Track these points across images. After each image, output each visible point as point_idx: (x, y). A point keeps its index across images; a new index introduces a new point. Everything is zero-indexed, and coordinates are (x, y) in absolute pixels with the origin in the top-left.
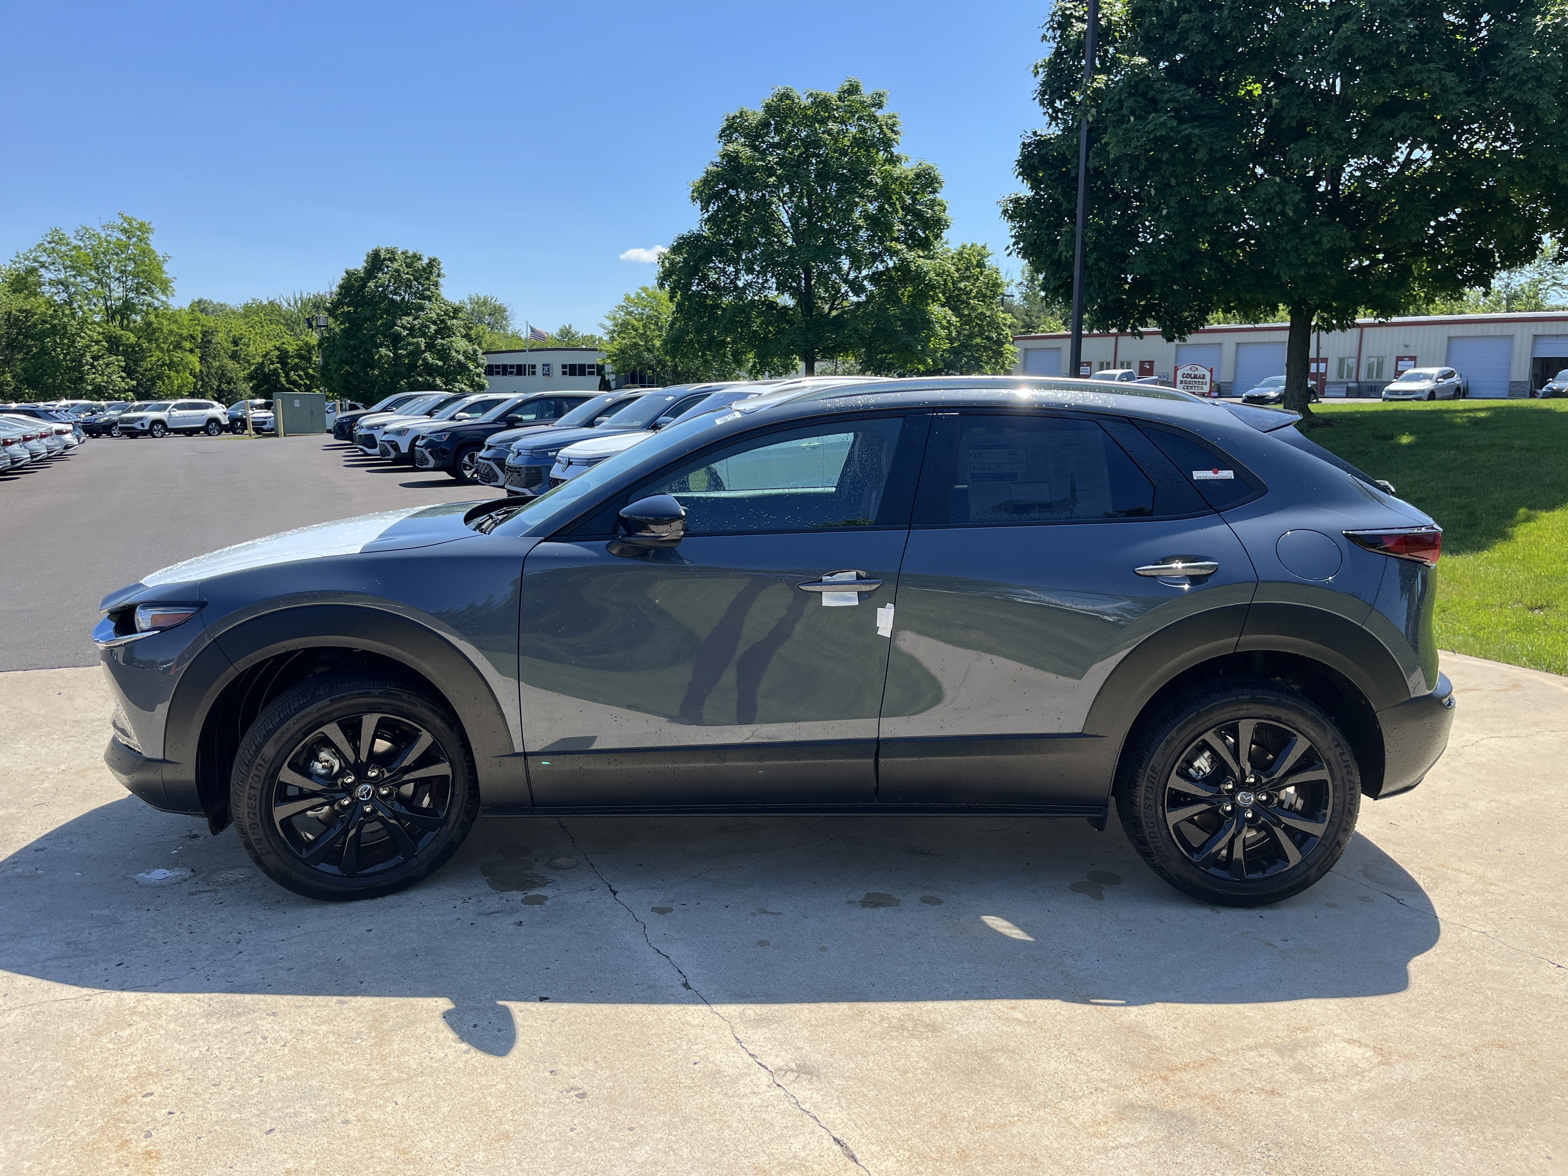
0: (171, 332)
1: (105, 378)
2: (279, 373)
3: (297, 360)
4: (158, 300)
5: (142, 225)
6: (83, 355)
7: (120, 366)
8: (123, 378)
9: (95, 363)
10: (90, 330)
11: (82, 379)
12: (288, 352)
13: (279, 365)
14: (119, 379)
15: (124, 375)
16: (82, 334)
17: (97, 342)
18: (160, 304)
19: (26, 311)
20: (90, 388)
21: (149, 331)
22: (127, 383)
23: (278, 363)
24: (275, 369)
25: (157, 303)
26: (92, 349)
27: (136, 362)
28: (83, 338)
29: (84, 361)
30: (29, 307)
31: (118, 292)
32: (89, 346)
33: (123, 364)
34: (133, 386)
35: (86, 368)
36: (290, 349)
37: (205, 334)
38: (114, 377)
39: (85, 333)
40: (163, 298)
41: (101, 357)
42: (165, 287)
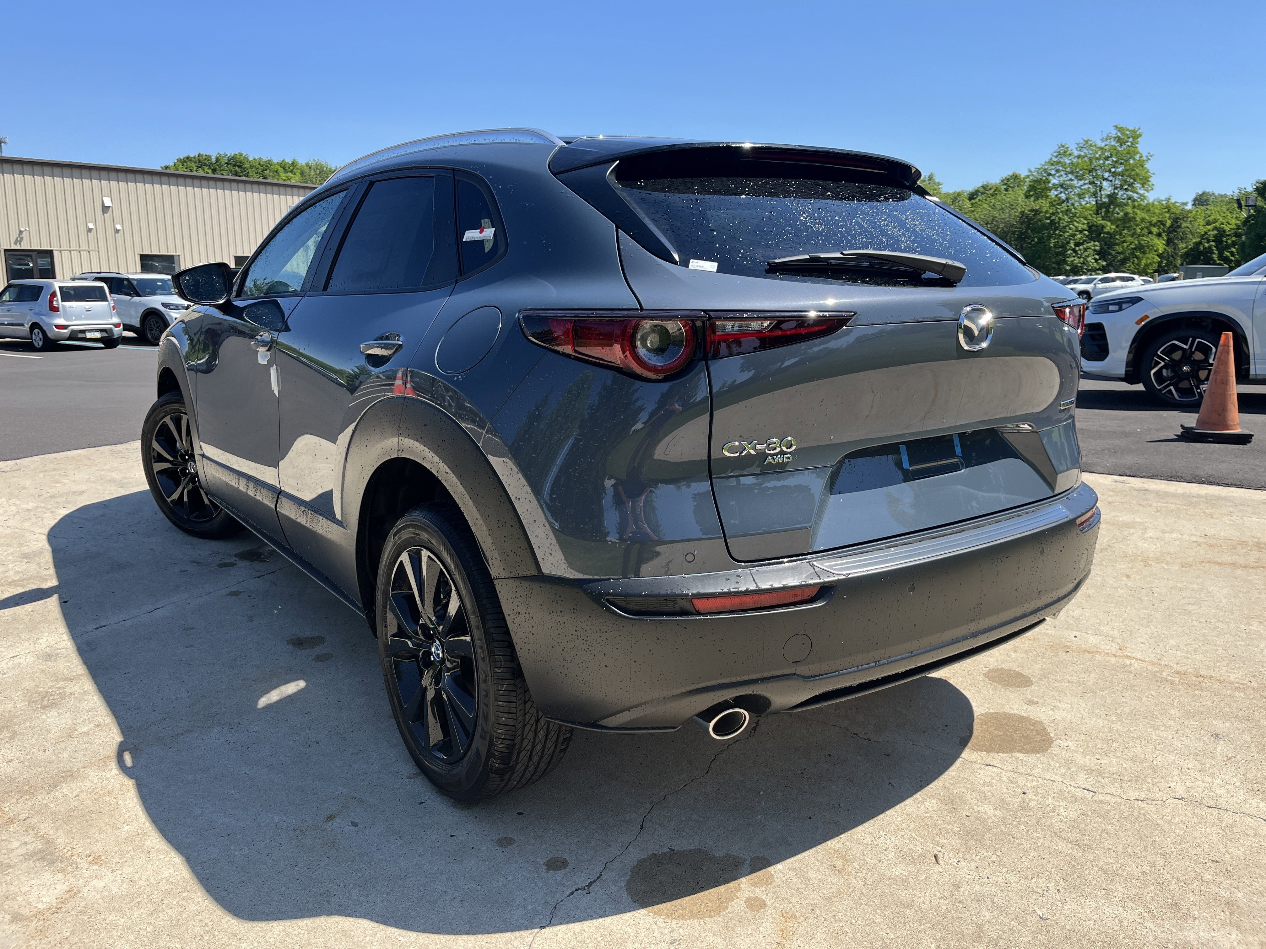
0: (1143, 220)
1: (1082, 260)
2: (1212, 250)
3: (1234, 239)
4: (1137, 193)
5: (1134, 131)
6: (1068, 243)
7: (1095, 250)
8: (1096, 260)
9: (1077, 249)
10: (1078, 222)
11: (1065, 262)
12: (1225, 231)
13: (1213, 243)
14: (1093, 261)
15: (1097, 257)
16: (1071, 226)
17: (1081, 232)
18: (1138, 196)
19: (1034, 210)
20: (1068, 268)
21: (1127, 220)
22: (1098, 264)
23: (1213, 241)
24: (1210, 247)
25: (1135, 196)
26: (1076, 237)
27: (1111, 246)
28: (1070, 229)
29: (1068, 247)
30: (1037, 208)
31: (1107, 188)
32: (1074, 235)
33: (1098, 248)
34: (1103, 266)
35: (1069, 252)
36: (1227, 229)
37: (1176, 220)
38: (1089, 259)
39: (1073, 225)
40: (1141, 192)
41: (1082, 244)
42: (1145, 181)
